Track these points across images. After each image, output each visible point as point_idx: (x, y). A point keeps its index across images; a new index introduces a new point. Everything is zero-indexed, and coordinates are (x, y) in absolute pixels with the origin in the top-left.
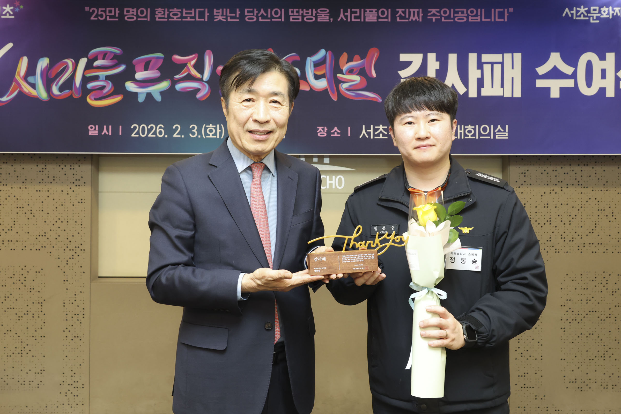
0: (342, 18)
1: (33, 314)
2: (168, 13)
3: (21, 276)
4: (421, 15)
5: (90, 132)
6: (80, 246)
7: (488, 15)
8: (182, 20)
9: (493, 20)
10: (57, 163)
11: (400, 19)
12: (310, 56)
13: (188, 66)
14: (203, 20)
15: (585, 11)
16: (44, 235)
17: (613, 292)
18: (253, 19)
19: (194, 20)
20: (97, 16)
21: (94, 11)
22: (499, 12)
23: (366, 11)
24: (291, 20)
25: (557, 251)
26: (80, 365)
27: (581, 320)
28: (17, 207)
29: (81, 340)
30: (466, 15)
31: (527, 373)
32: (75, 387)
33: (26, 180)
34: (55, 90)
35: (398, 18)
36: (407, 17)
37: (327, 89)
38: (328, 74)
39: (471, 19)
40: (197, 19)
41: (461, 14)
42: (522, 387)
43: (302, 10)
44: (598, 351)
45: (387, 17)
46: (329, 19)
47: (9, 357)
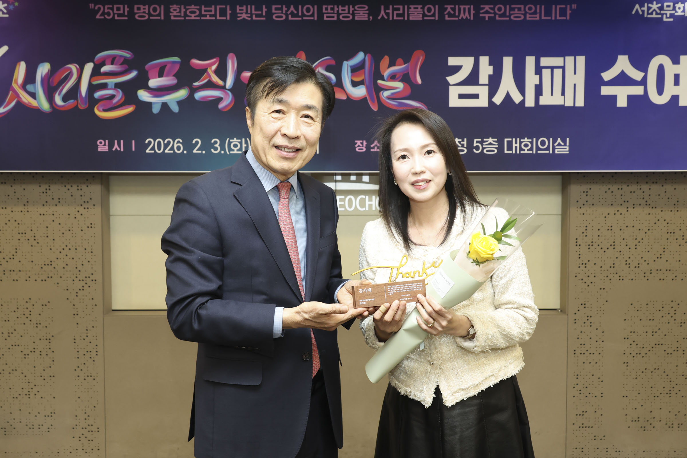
0: (383, 16)
1: (41, 352)
2: (184, 10)
3: (25, 310)
4: (472, 12)
5: (99, 148)
6: (91, 276)
7: (548, 13)
8: (200, 18)
10: (62, 183)
11: (448, 17)
12: (347, 60)
13: (208, 71)
14: (225, 18)
15: (658, 8)
16: (50, 263)
17: (681, 323)
18: (282, 17)
19: (214, 18)
20: (103, 14)
21: (99, 9)
22: (560, 8)
23: (411, 8)
24: (325, 19)
25: (621, 278)
26: (95, 407)
27: (646, 354)
28: (19, 233)
29: (94, 379)
30: (524, 12)
31: (586, 412)
32: (89, 431)
33: (28, 202)
34: (58, 100)
35: (446, 16)
36: (457, 14)
37: (366, 98)
38: (367, 81)
39: (530, 17)
40: (218, 18)
41: (518, 11)
42: (580, 427)
44: (664, 387)
45: (434, 15)
46: (369, 17)
47: (15, 399)
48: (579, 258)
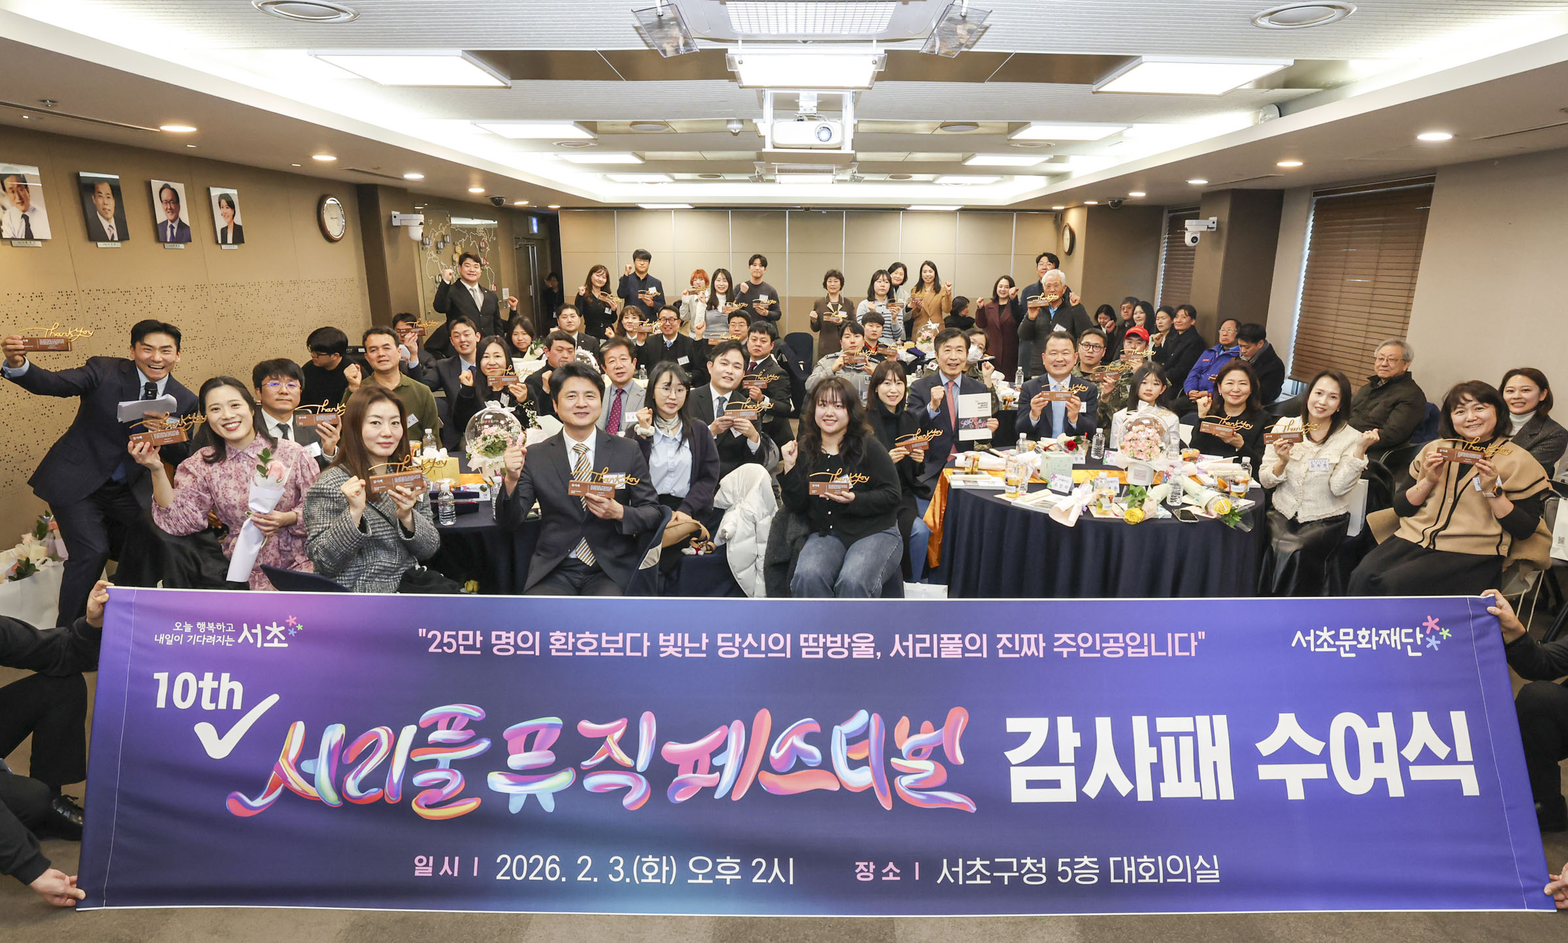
0: (898, 652)
4: (1042, 645)
5: (417, 869)
7: (1161, 645)
8: (599, 654)
9: (1170, 654)
11: (1004, 653)
12: (839, 724)
14: (639, 654)
15: (1330, 636)
18: (732, 652)
19: (622, 654)
20: (440, 645)
21: (435, 637)
22: (1180, 638)
23: (943, 639)
24: (804, 656)
30: (1123, 645)
34: (352, 787)
35: (1001, 651)
36: (1017, 648)
37: (873, 787)
38: (873, 760)
39: (1132, 653)
40: (629, 653)
41: (1114, 642)
43: (825, 637)
45: (980, 650)
46: (875, 654)
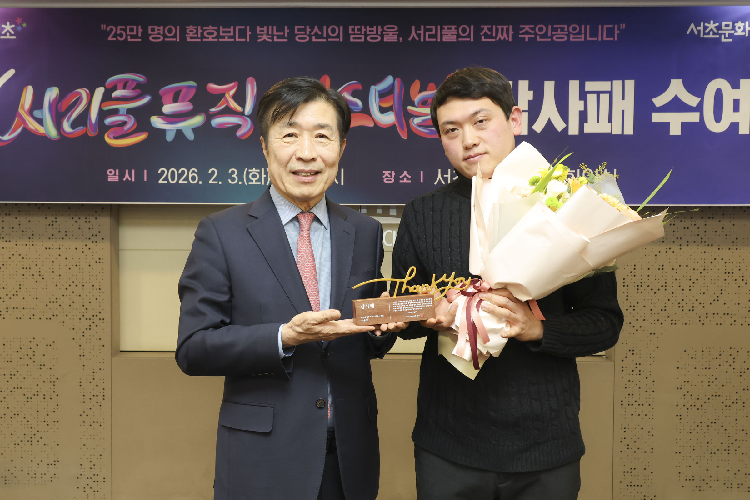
0: (414, 37)
2: (201, 31)
3: (29, 350)
4: (511, 32)
5: (109, 177)
6: (98, 314)
7: (594, 33)
8: (218, 40)
9: (600, 39)
10: (69, 215)
11: (485, 38)
12: (375, 84)
13: (226, 97)
14: (244, 40)
15: (715, 27)
16: (55, 301)
17: (741, 372)
18: (305, 38)
19: (233, 40)
20: (115, 36)
21: (111, 30)
22: (607, 28)
23: (444, 29)
24: (352, 40)
25: (674, 322)
26: (101, 455)
27: (702, 406)
28: (23, 268)
29: (101, 425)
30: (567, 33)
31: (635, 469)
32: (94, 481)
33: (33, 235)
34: (67, 127)
35: (483, 37)
36: (494, 35)
37: (395, 125)
38: (396, 107)
39: (573, 38)
40: (237, 39)
41: (561, 31)
42: (628, 486)
44: (722, 443)
45: (469, 36)
46: (398, 39)
47: (17, 445)
48: (627, 300)
